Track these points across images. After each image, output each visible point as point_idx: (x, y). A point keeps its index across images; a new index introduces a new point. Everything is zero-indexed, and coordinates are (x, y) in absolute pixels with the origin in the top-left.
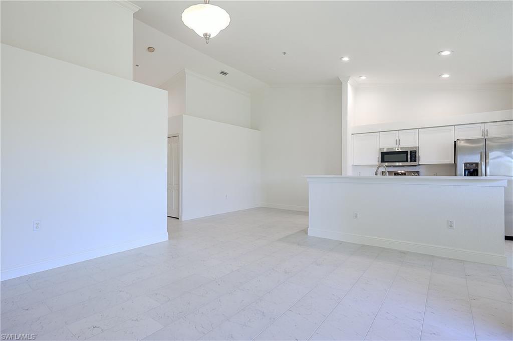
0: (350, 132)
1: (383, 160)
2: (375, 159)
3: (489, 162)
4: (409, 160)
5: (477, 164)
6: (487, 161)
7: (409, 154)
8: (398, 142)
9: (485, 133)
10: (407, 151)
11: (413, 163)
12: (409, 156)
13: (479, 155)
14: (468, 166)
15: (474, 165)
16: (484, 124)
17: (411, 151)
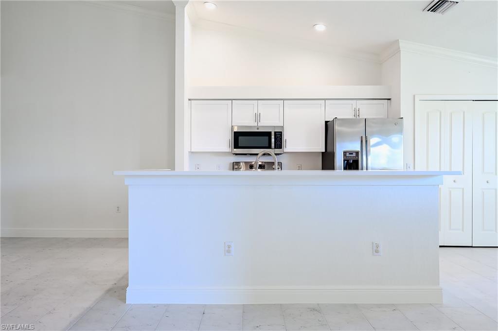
0: (187, 96)
1: (236, 146)
2: (224, 143)
3: (370, 150)
4: (273, 145)
5: (357, 153)
6: (368, 148)
7: (273, 137)
8: (257, 117)
9: (357, 112)
10: (271, 132)
11: (278, 151)
12: (273, 140)
13: (360, 142)
14: (348, 155)
15: (354, 155)
16: (355, 101)
17: (275, 132)
